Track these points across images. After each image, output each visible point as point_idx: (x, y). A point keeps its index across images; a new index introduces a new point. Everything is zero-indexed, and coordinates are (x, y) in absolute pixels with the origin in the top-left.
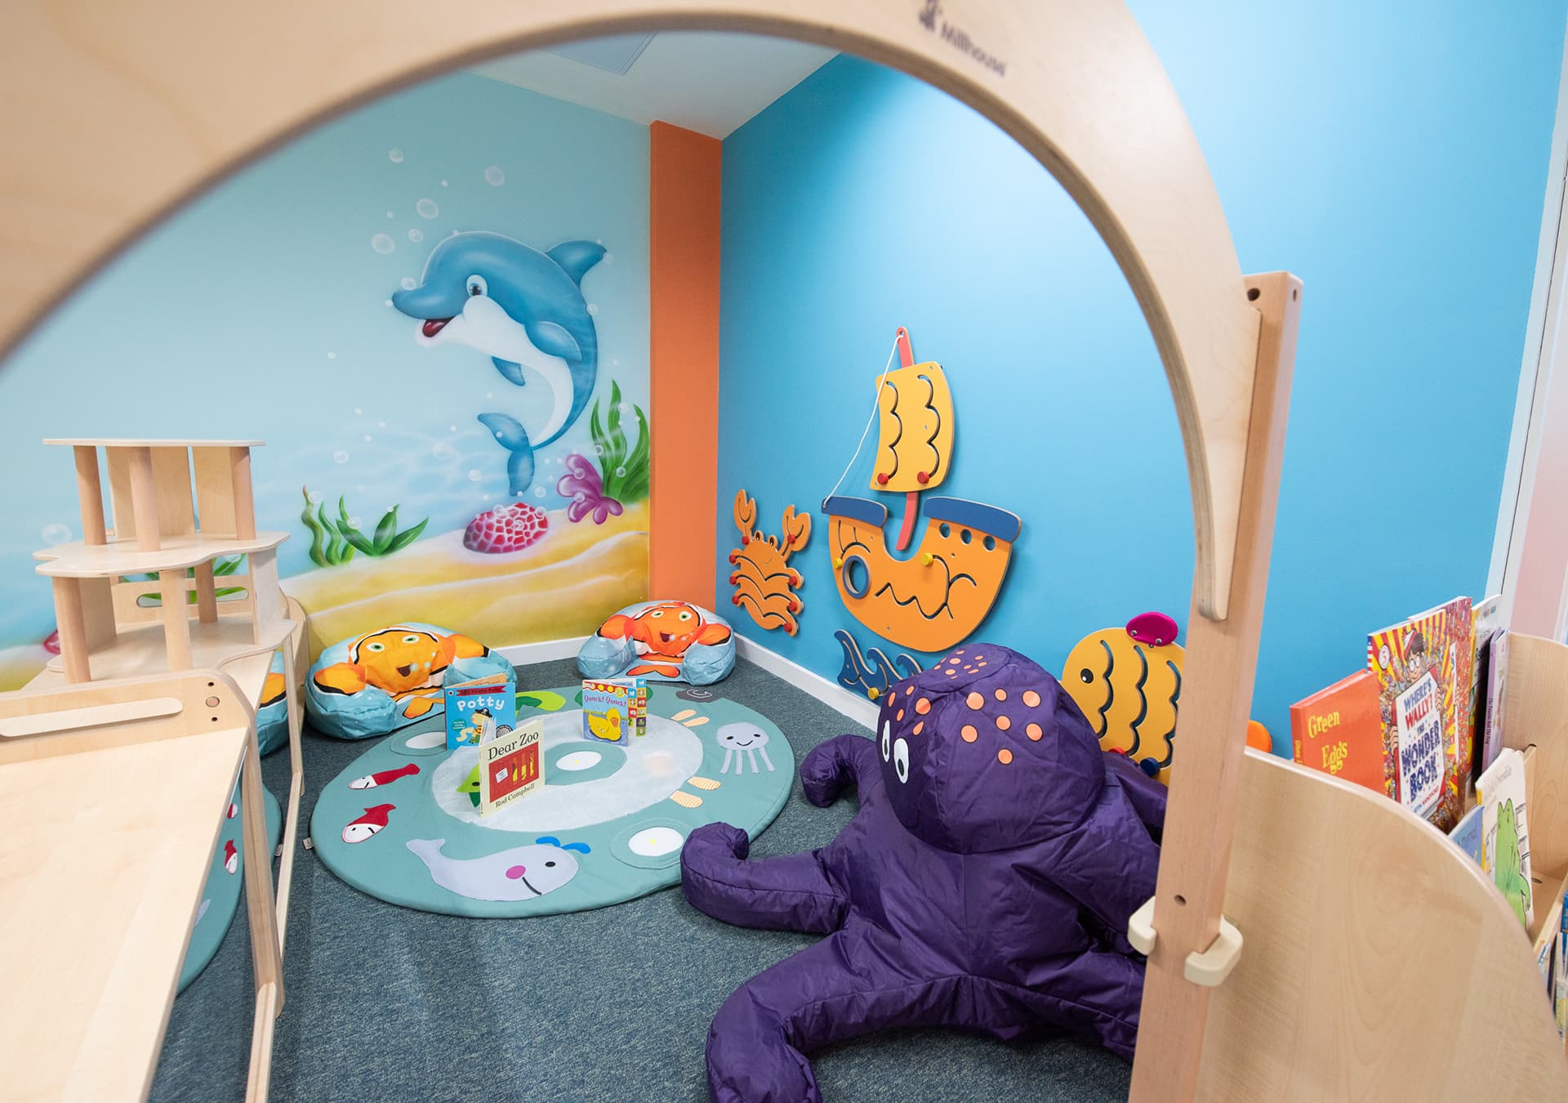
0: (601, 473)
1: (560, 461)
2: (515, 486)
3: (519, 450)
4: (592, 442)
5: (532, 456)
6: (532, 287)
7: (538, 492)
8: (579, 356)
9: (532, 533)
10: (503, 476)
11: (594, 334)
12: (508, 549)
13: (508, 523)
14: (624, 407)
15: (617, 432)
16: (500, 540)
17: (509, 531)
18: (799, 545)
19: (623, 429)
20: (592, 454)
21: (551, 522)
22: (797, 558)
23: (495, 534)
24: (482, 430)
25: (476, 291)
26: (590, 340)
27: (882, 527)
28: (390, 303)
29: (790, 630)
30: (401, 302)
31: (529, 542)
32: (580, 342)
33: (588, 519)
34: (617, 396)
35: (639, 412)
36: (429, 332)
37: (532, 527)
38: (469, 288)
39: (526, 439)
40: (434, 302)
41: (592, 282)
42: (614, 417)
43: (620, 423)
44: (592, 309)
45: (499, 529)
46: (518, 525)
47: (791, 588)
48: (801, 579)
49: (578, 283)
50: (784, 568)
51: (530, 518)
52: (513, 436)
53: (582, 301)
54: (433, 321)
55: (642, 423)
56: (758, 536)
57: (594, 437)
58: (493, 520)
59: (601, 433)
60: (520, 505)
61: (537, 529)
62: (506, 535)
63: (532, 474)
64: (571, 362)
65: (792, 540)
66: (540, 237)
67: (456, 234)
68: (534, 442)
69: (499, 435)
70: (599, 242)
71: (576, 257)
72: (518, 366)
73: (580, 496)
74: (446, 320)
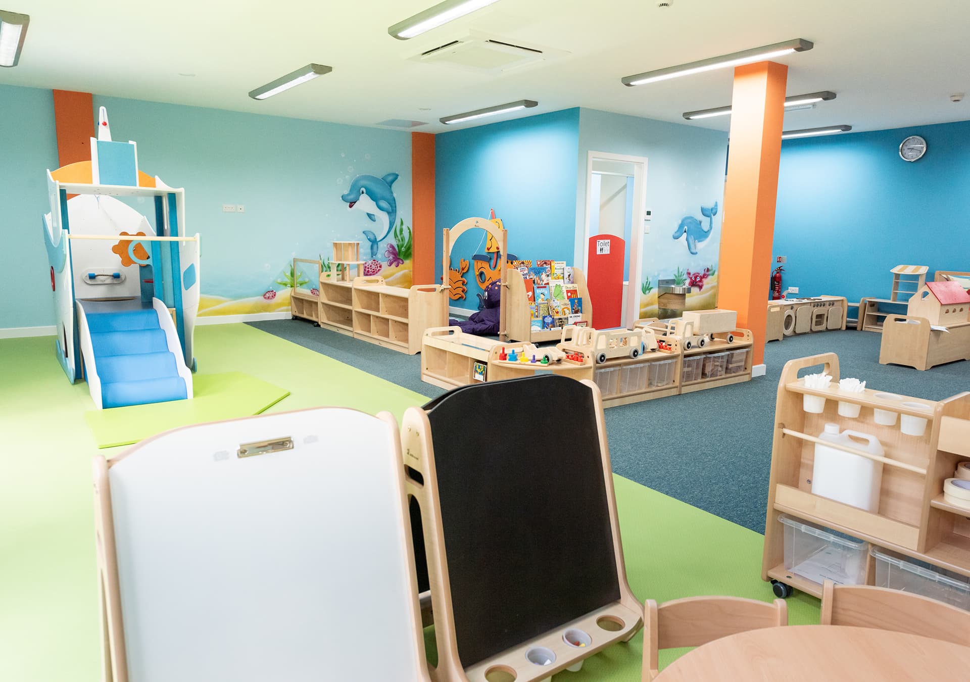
0: (397, 250)
1: (385, 246)
2: (373, 254)
3: (374, 242)
4: (395, 239)
5: (377, 244)
6: (378, 190)
7: (379, 256)
8: (391, 211)
9: (377, 269)
10: (369, 251)
11: (395, 203)
12: (370, 275)
13: (371, 266)
14: (404, 227)
15: (402, 236)
16: (368, 271)
17: (371, 269)
18: (465, 271)
19: (404, 235)
20: (395, 243)
21: (382, 266)
22: (465, 275)
23: (367, 270)
24: (364, 236)
25: (363, 193)
26: (394, 205)
27: (488, 262)
28: (341, 198)
29: (463, 298)
30: (344, 198)
31: (377, 273)
32: (391, 206)
33: (393, 265)
34: (402, 223)
35: (409, 229)
36: (351, 206)
37: (377, 267)
38: (361, 192)
39: (376, 239)
40: (351, 197)
41: (394, 185)
42: (401, 231)
43: (403, 232)
44: (395, 195)
45: (368, 268)
46: (374, 267)
47: (463, 285)
48: (466, 281)
49: (391, 186)
50: (461, 279)
51: (377, 265)
52: (372, 238)
53: (392, 193)
54: (352, 203)
55: (410, 232)
56: (451, 269)
57: (395, 237)
58: (367, 265)
59: (397, 236)
60: (374, 260)
61: (379, 268)
62: (370, 270)
63: (377, 250)
64: (389, 213)
65: (463, 269)
67: (358, 176)
68: (378, 240)
69: (368, 237)
70: (397, 173)
71: (390, 178)
72: (373, 215)
73: (391, 258)
74: (355, 202)
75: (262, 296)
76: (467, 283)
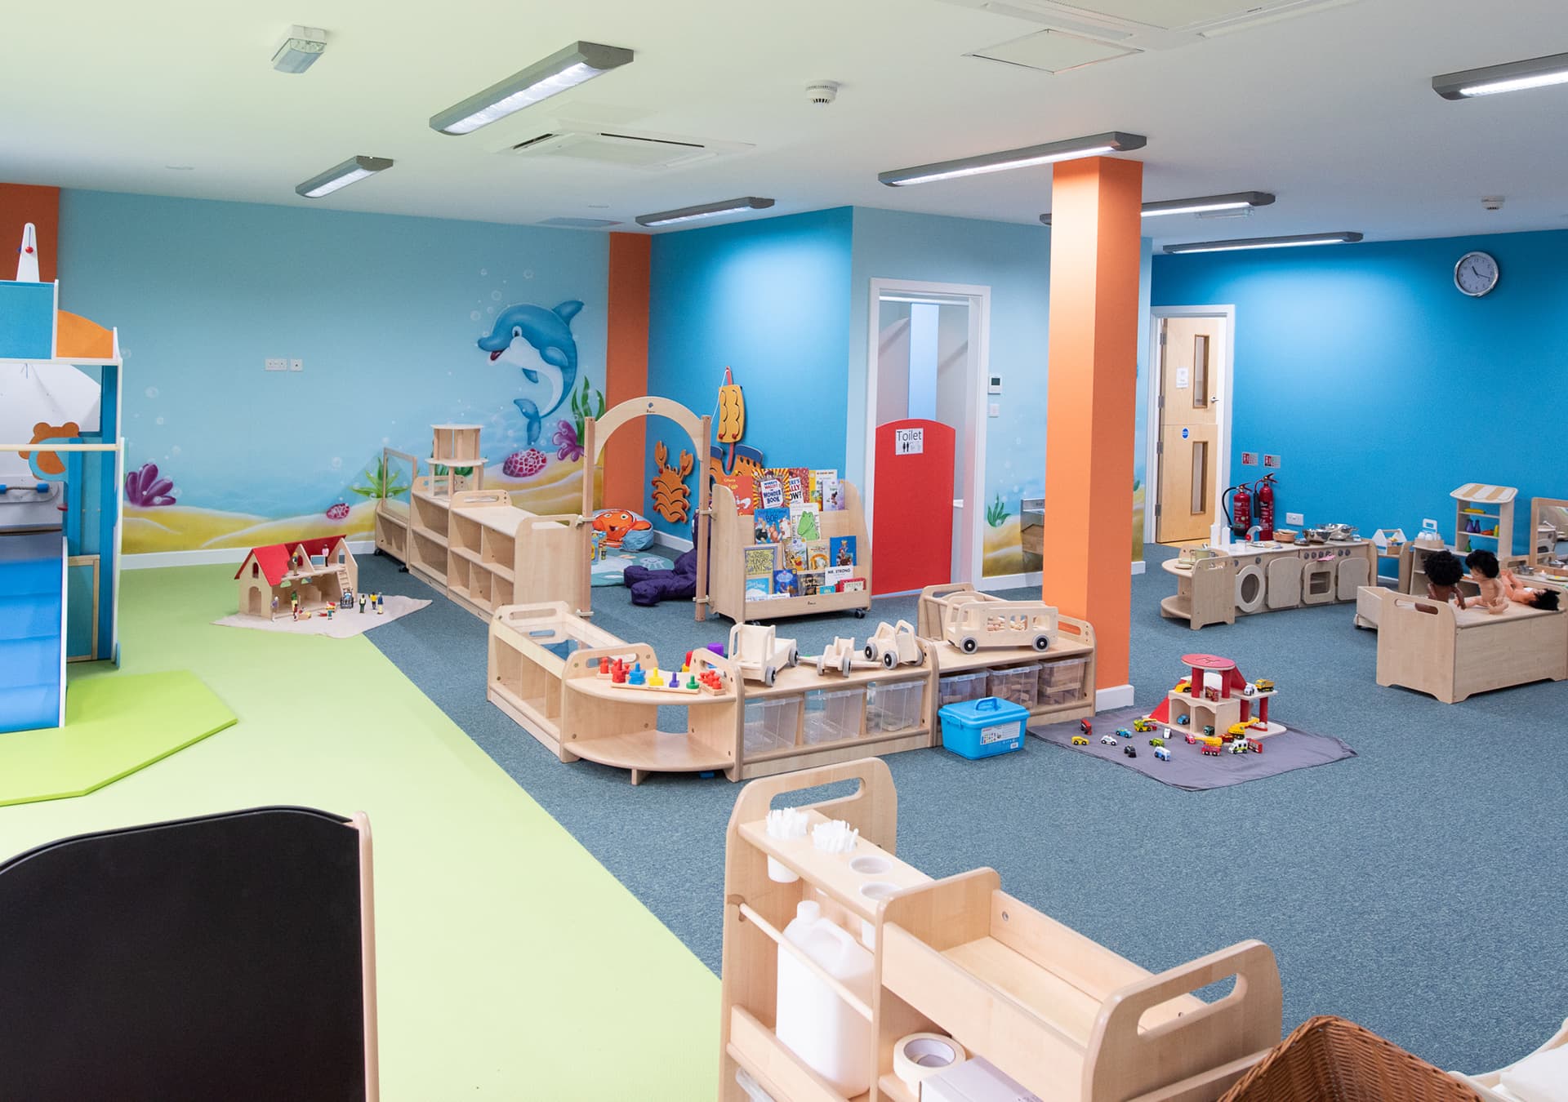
0: (576, 431)
1: (555, 424)
2: (531, 439)
3: (534, 419)
4: (572, 413)
5: (540, 423)
6: (543, 328)
7: (542, 442)
8: (567, 364)
9: (538, 466)
10: (524, 434)
11: (576, 352)
12: (525, 475)
13: (526, 460)
14: (590, 392)
15: (586, 407)
16: (521, 469)
17: (526, 465)
18: (687, 473)
19: (590, 405)
20: (571, 420)
21: (548, 461)
22: (688, 479)
23: (519, 466)
24: (516, 407)
25: (517, 334)
26: (572, 355)
27: (721, 459)
28: (477, 345)
29: (683, 520)
30: (482, 344)
31: (536, 471)
32: (568, 357)
33: (568, 458)
34: (587, 386)
35: (599, 395)
36: (493, 358)
37: (538, 462)
38: (513, 332)
39: (537, 412)
40: (496, 342)
41: (575, 323)
42: (585, 397)
43: (588, 401)
44: (575, 337)
45: (521, 464)
46: (531, 462)
47: (684, 497)
48: (689, 490)
49: (568, 324)
50: (681, 486)
51: (537, 458)
52: (531, 411)
53: (570, 334)
54: (496, 352)
55: (601, 401)
56: (668, 468)
57: (573, 410)
58: (518, 459)
59: (577, 408)
60: (533, 450)
61: (541, 463)
62: (524, 467)
63: (539, 432)
64: (563, 368)
65: (684, 469)
66: (548, 303)
67: (509, 306)
68: (541, 414)
69: (524, 411)
70: (580, 300)
71: (567, 310)
72: (535, 372)
73: (564, 445)
74: (501, 351)
75: (323, 512)
76: (690, 494)
